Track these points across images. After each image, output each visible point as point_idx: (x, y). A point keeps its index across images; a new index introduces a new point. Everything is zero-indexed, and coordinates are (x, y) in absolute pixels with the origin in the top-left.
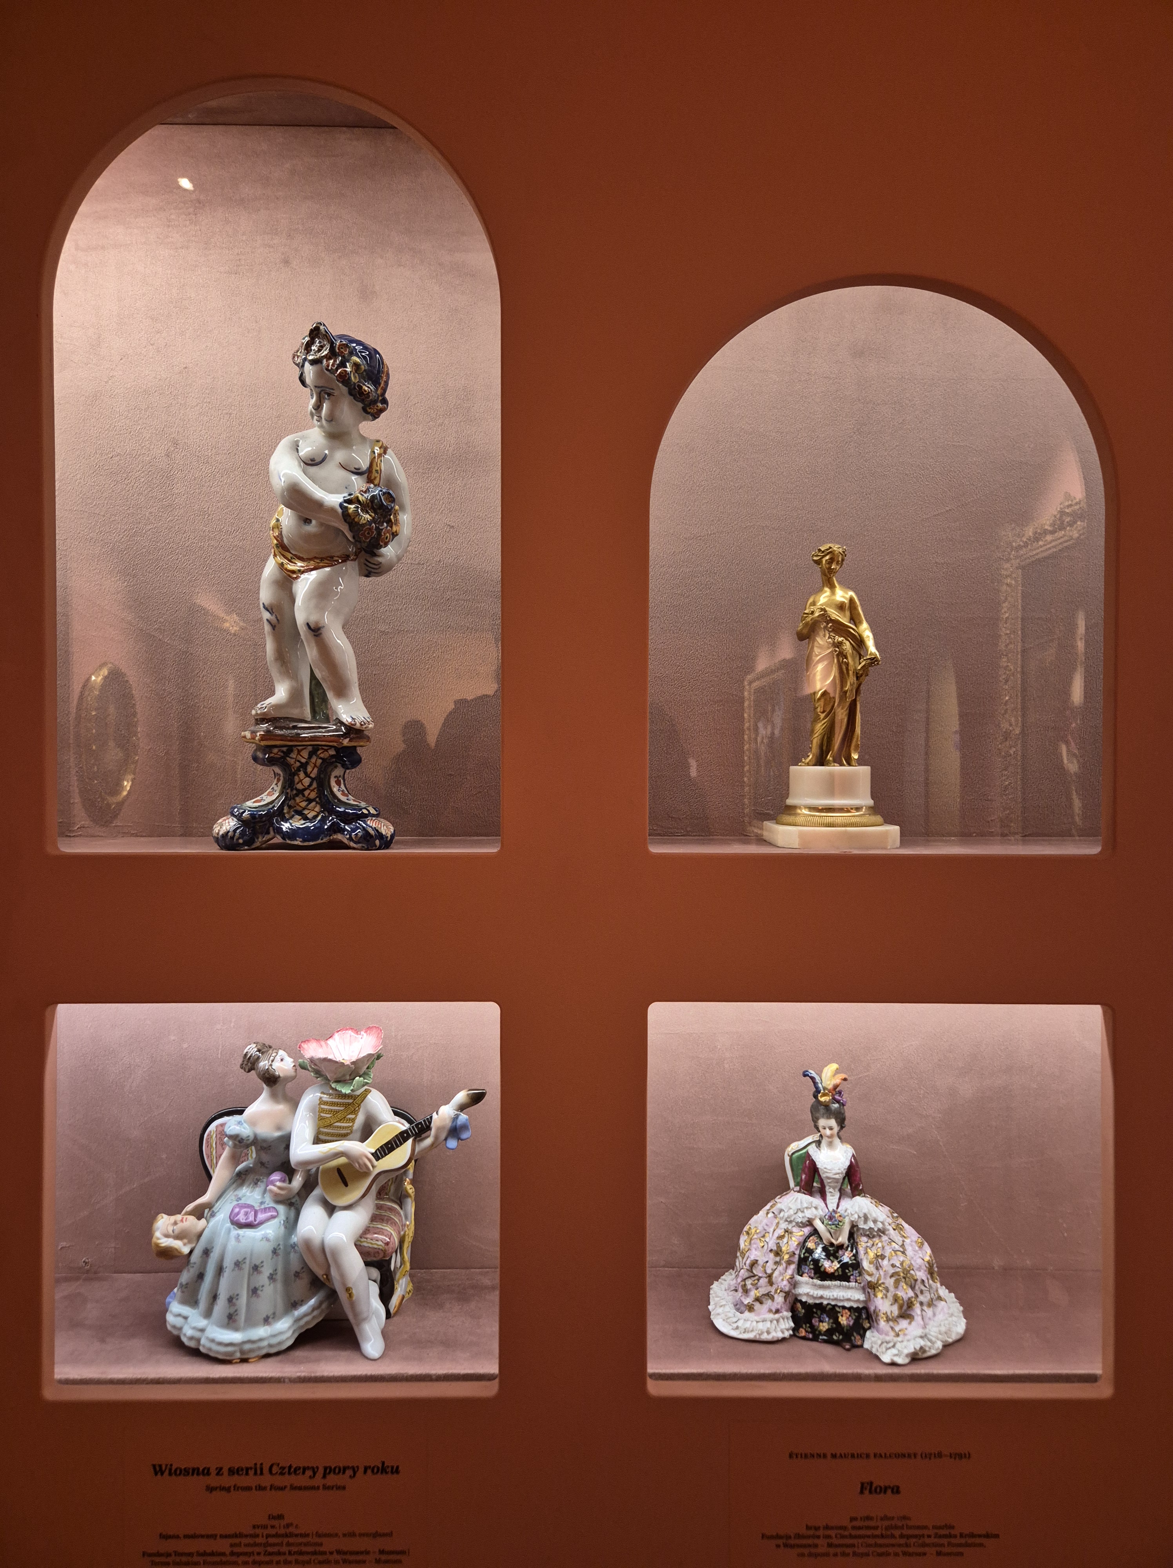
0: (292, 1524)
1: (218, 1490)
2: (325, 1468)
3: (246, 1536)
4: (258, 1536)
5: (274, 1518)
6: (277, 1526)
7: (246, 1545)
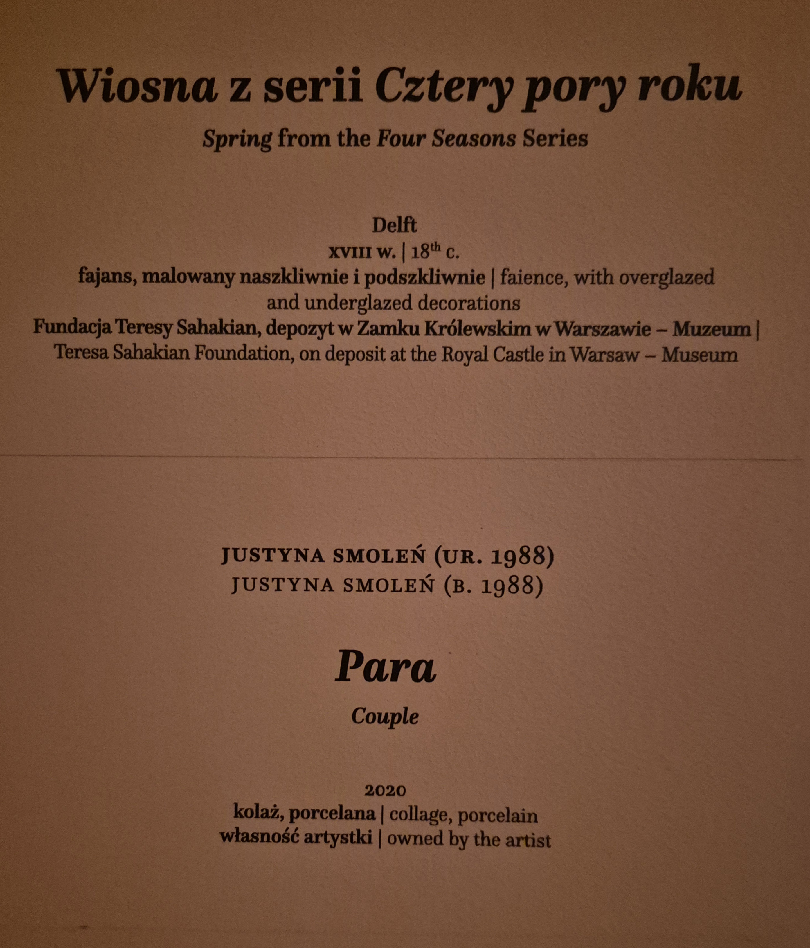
0: (436, 247)
1: (237, 142)
2: (533, 82)
3: (312, 279)
4: (343, 278)
5: (388, 226)
6: (397, 251)
7: (311, 305)
